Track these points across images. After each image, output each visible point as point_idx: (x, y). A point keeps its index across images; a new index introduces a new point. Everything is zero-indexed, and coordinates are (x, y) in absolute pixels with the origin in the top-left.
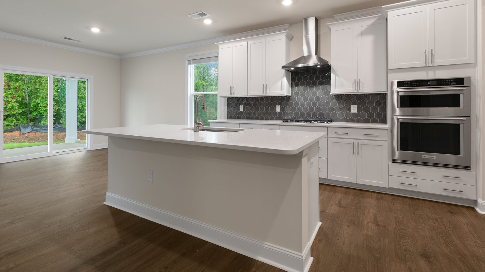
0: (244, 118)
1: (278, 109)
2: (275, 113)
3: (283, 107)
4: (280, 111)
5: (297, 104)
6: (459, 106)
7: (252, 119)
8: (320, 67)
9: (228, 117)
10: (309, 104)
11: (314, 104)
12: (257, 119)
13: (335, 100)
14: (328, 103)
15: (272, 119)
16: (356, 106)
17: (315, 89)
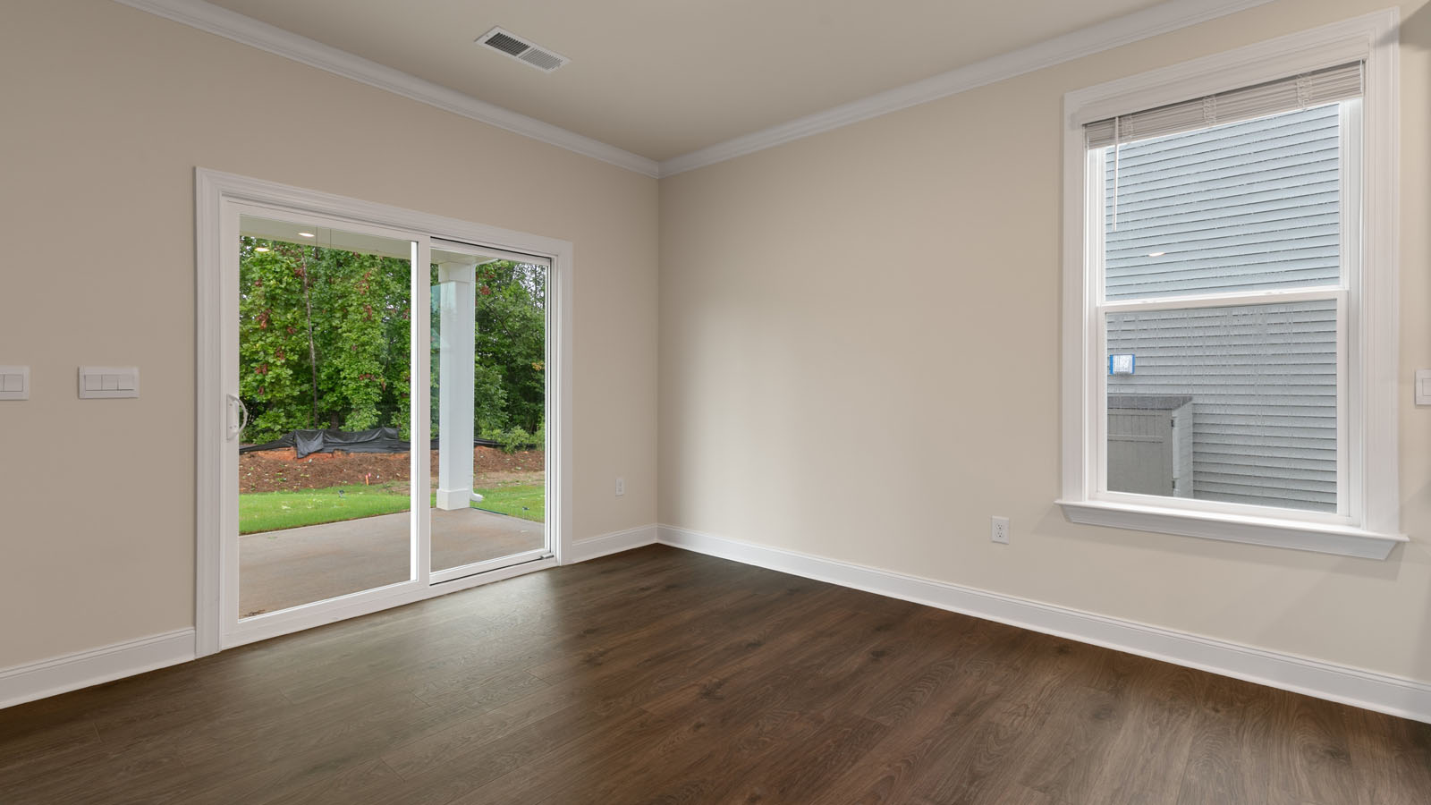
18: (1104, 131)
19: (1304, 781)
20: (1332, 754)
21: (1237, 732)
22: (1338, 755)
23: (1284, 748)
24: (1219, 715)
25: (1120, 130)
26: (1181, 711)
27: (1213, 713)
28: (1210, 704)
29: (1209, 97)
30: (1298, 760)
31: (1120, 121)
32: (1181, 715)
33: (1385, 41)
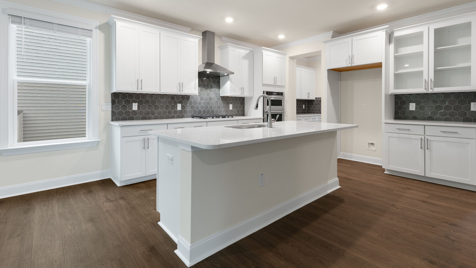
0: (138, 119)
1: (179, 107)
2: (176, 112)
3: (183, 105)
4: (181, 109)
5: (195, 103)
6: (282, 105)
7: (150, 119)
8: (209, 73)
9: (112, 118)
10: (204, 103)
11: (208, 103)
12: (156, 118)
13: (221, 101)
14: (217, 102)
15: (173, 117)
16: (232, 105)
17: (208, 91)
18: (18, 20)
19: (85, 199)
20: (88, 192)
21: (68, 197)
22: (90, 192)
23: (79, 196)
24: (61, 196)
25: (24, 22)
26: (51, 200)
27: (60, 196)
28: (58, 195)
29: (55, 23)
30: (83, 196)
31: (24, 19)
32: (52, 200)
33: (96, 28)
